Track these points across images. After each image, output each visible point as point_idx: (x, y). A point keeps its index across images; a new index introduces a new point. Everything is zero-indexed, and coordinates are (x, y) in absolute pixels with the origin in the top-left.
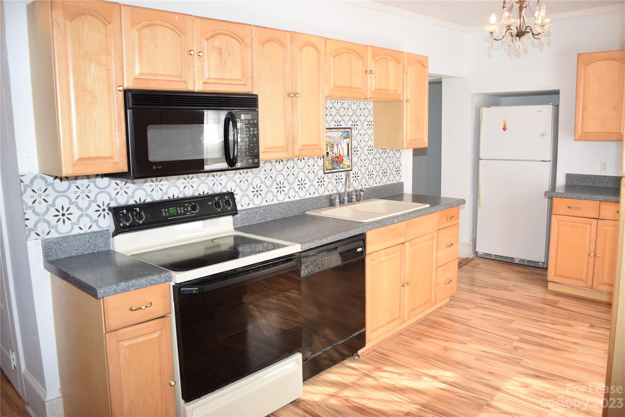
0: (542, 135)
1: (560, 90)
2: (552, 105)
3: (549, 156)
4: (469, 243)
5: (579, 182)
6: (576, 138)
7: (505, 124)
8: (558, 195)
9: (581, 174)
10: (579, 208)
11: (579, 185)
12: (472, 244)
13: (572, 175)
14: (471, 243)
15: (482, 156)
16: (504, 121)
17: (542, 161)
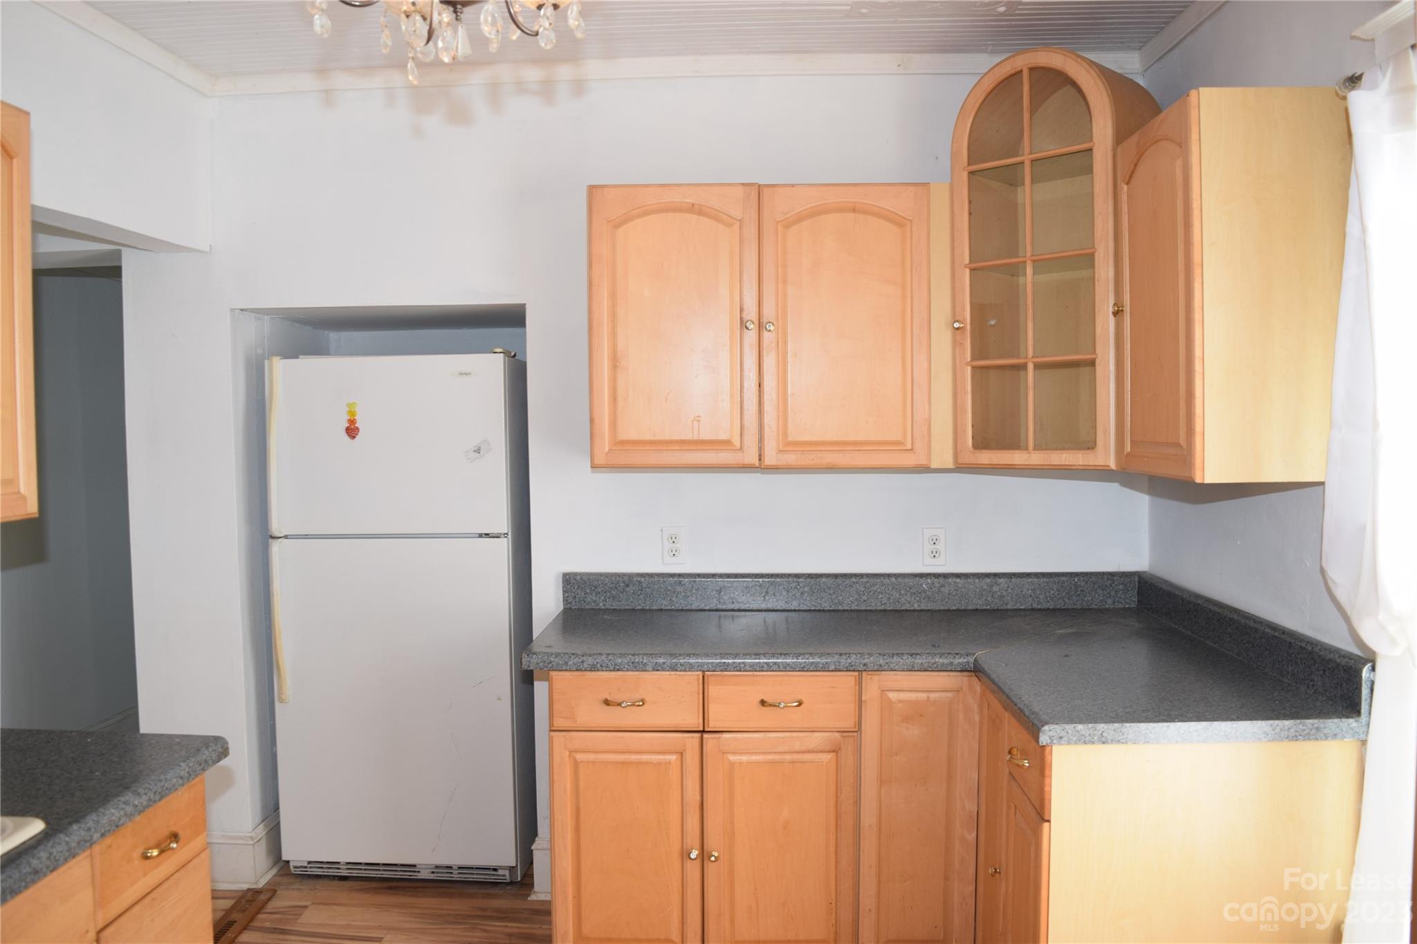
0: (478, 451)
1: (527, 306)
2: (502, 354)
3: (501, 520)
4: (253, 834)
5: (602, 598)
6: (596, 462)
7: (351, 413)
8: (566, 663)
9: (609, 574)
10: (641, 703)
11: (603, 607)
12: (264, 833)
13: (581, 578)
14: (261, 831)
15: (277, 525)
16: (349, 405)
17: (481, 536)
